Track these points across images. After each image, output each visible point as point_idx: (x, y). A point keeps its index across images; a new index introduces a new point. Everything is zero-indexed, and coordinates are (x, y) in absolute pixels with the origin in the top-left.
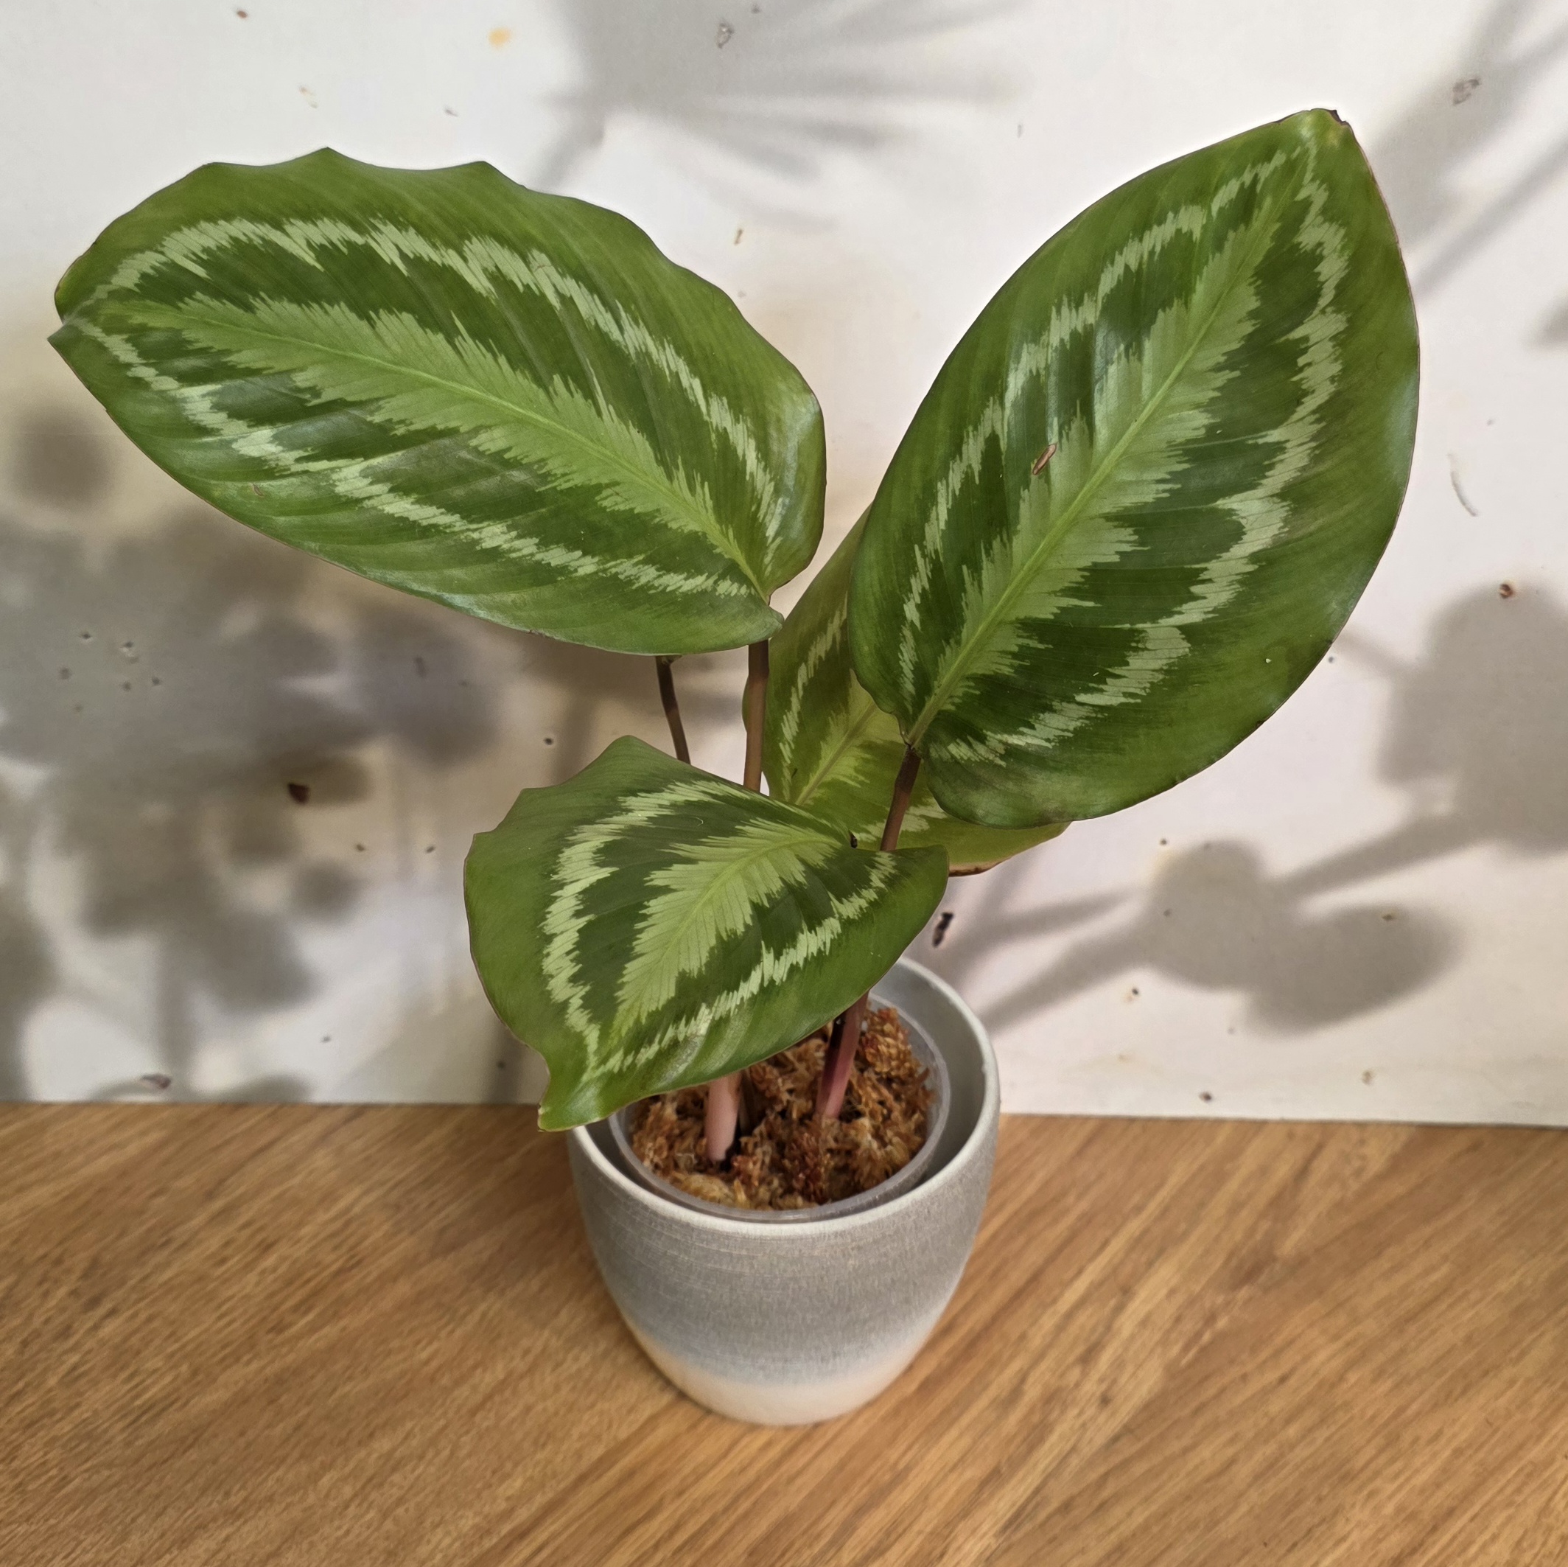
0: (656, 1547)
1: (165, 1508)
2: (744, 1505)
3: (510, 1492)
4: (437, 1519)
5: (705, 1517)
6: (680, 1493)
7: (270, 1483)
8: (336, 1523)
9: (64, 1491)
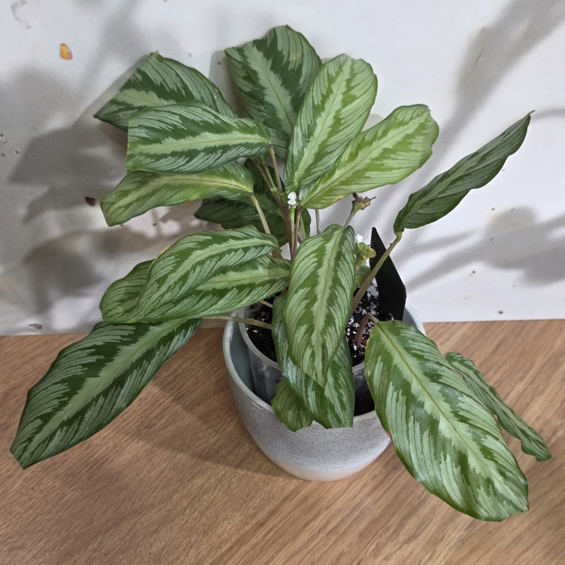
0: (319, 532)
1: (108, 509)
2: (356, 514)
3: (255, 505)
4: (225, 517)
5: (339, 519)
6: (328, 508)
7: (151, 499)
8: (181, 518)
9: (64, 500)
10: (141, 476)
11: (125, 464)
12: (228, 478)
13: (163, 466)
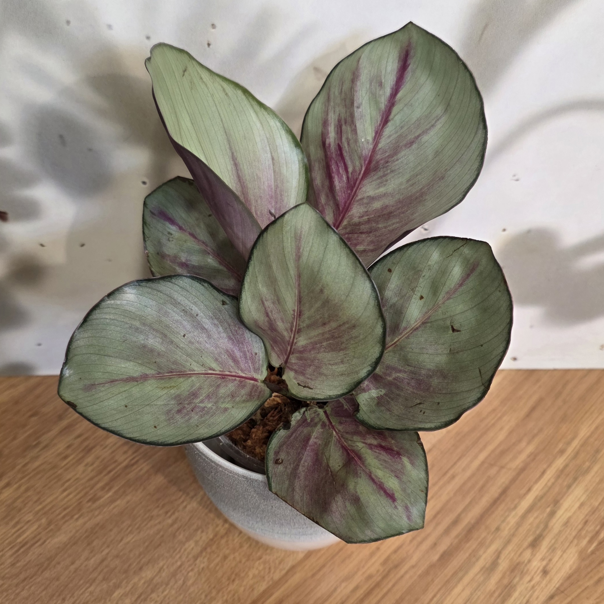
10: (78, 563)
11: (59, 548)
12: (183, 571)
13: (106, 551)
